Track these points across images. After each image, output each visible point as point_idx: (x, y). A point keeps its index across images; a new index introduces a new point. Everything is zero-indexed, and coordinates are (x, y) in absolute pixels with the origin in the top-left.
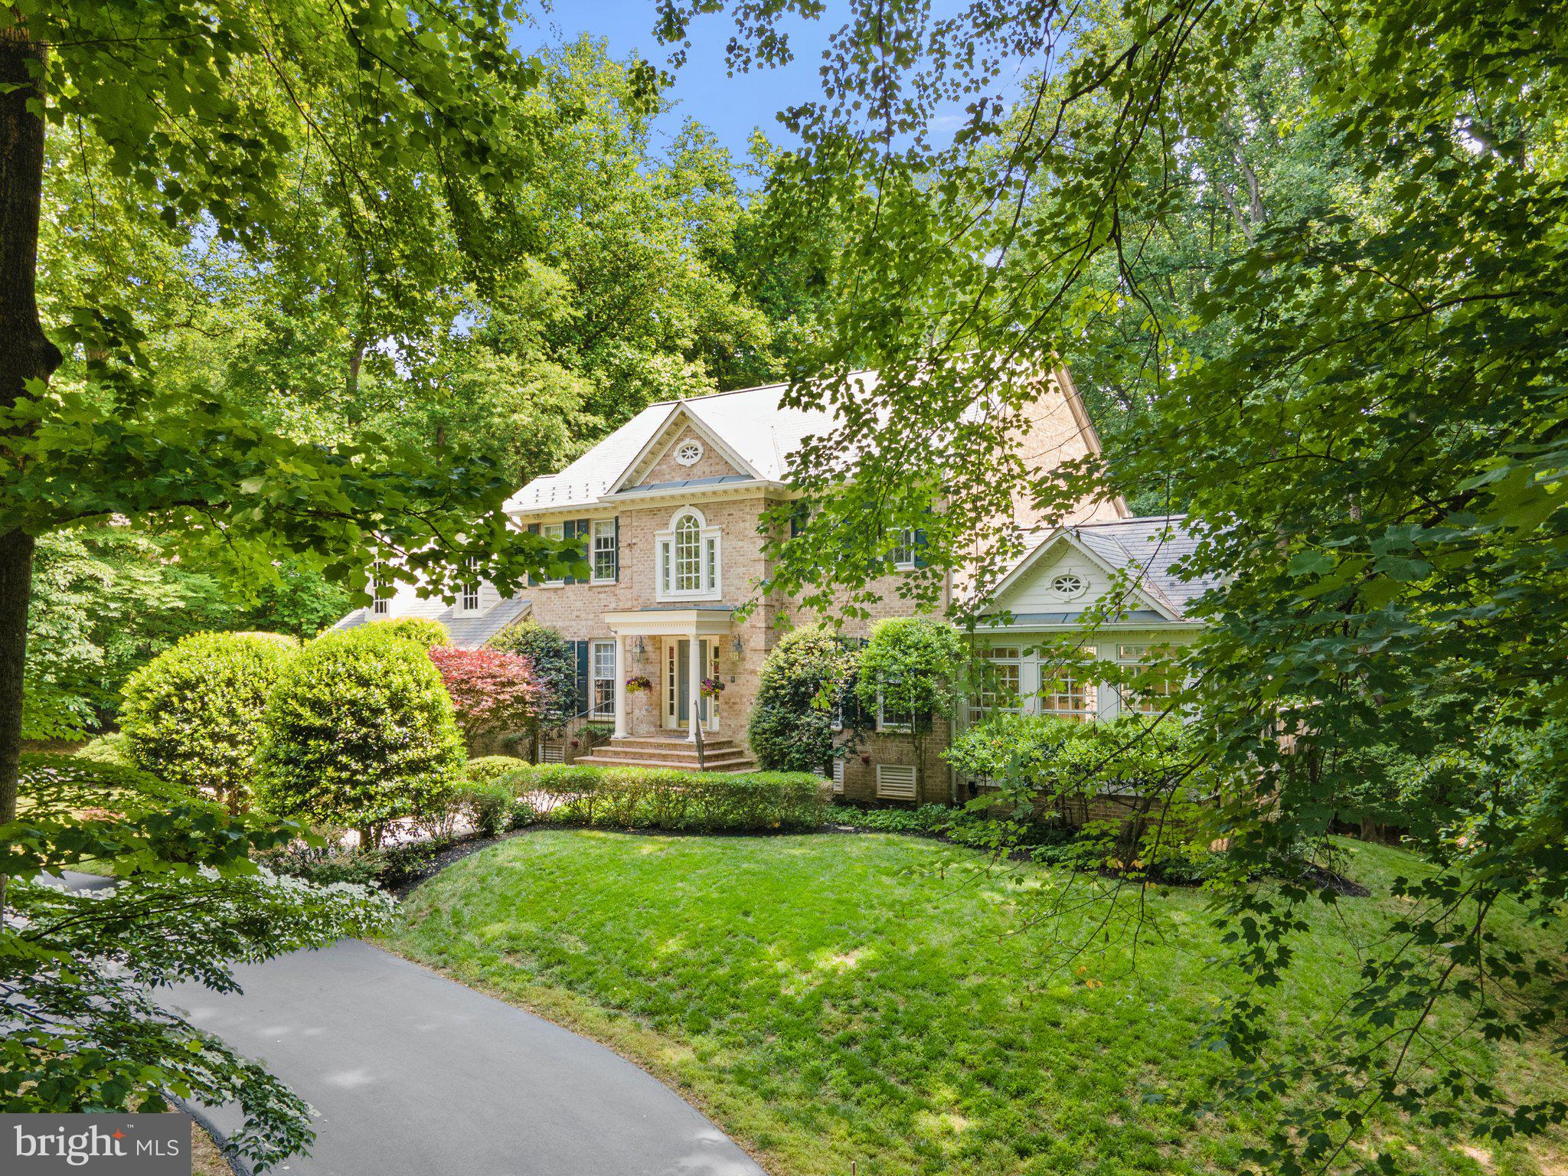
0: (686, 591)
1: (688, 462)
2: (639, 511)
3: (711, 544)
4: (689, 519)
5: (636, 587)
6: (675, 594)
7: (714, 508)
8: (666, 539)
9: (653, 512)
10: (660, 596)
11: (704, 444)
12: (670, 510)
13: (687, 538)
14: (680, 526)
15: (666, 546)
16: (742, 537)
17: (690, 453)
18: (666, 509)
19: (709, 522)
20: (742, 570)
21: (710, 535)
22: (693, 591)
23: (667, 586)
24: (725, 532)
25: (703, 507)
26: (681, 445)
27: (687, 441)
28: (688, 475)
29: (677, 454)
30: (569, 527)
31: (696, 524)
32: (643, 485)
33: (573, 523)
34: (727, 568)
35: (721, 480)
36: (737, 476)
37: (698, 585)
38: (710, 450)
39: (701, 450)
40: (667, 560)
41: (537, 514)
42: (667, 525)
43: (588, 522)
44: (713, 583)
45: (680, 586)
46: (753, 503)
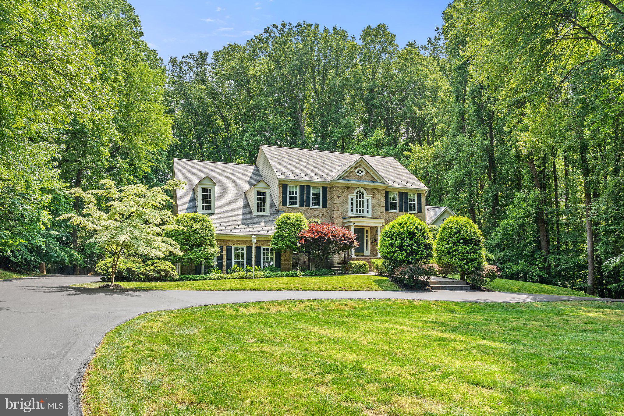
0: (358, 213)
1: (360, 175)
2: (342, 187)
3: (368, 200)
4: (360, 191)
5: (341, 211)
6: (355, 213)
7: (370, 190)
8: (352, 197)
9: (347, 188)
10: (350, 214)
11: (366, 170)
13: (360, 197)
14: (357, 193)
15: (352, 199)
16: (378, 199)
17: (360, 172)
18: (352, 187)
19: (368, 193)
20: (378, 209)
21: (368, 198)
22: (361, 213)
23: (352, 211)
24: (373, 198)
25: (366, 189)
26: (357, 169)
27: (360, 169)
28: (360, 178)
29: (356, 171)
30: (302, 187)
31: (363, 193)
32: (344, 179)
33: (304, 186)
34: (373, 208)
35: (373, 182)
36: (377, 182)
37: (363, 212)
38: (367, 173)
39: (364, 172)
40: (352, 203)
41: (290, 181)
42: (353, 192)
43: (310, 186)
44: (368, 212)
45: (357, 212)
46: (382, 190)
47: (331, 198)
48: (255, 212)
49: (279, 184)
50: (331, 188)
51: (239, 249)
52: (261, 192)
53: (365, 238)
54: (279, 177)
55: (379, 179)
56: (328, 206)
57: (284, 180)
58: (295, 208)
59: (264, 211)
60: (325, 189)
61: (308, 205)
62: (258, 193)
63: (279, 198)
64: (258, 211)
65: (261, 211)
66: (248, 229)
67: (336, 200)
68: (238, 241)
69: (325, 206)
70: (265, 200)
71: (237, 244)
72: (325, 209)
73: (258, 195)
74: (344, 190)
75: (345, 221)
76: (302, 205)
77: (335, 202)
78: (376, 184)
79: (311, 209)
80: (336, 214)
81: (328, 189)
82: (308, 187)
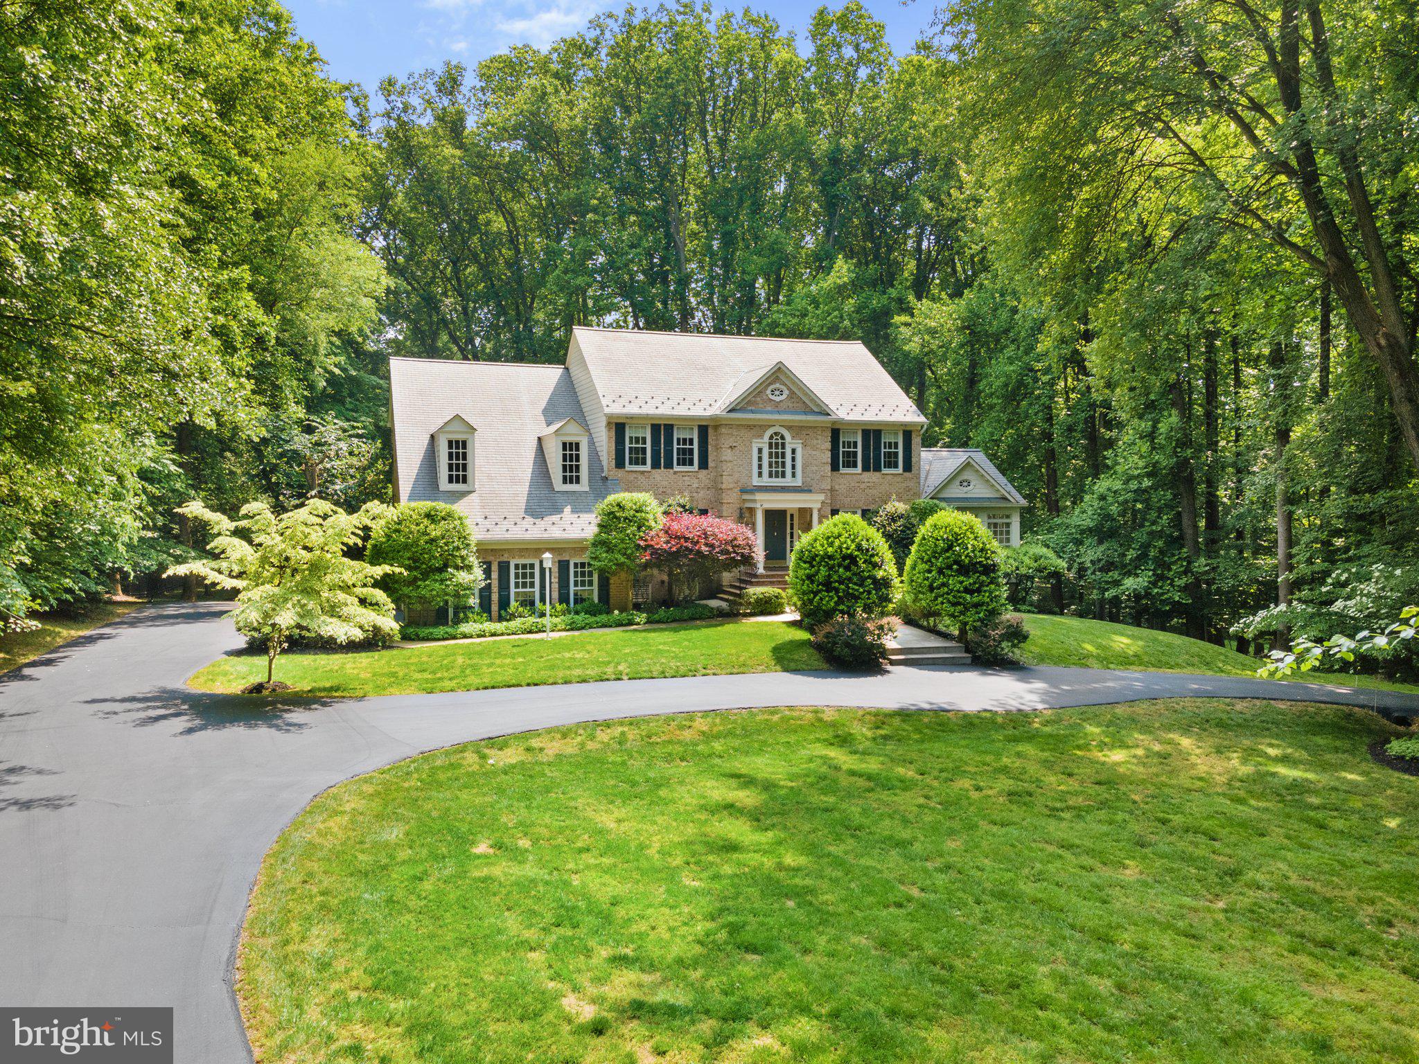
0: (774, 479)
1: (778, 399)
2: (738, 426)
3: (794, 451)
4: (777, 434)
5: (736, 476)
6: (766, 481)
7: (796, 430)
8: (760, 445)
9: (749, 427)
10: (756, 481)
11: (789, 389)
12: (763, 427)
13: (777, 445)
14: (771, 438)
15: (760, 451)
16: (815, 448)
17: (777, 393)
18: (760, 427)
19: (793, 437)
20: (815, 469)
21: (794, 446)
22: (780, 479)
23: (760, 474)
24: (805, 445)
25: (789, 428)
26: (772, 387)
27: (778, 385)
28: (777, 407)
29: (769, 392)
30: (656, 428)
31: (783, 438)
32: (742, 410)
33: (659, 426)
34: (804, 467)
35: (805, 413)
36: (813, 412)
37: (783, 475)
38: (792, 393)
39: (786, 392)
40: (760, 459)
41: (632, 417)
42: (761, 436)
43: (672, 426)
44: (794, 475)
45: (770, 476)
46: (823, 429)
47: (717, 448)
48: (558, 485)
49: (609, 424)
50: (716, 427)
51: (524, 567)
52: (571, 444)
53: (789, 531)
54: (607, 410)
55: (818, 405)
56: (711, 464)
57: (619, 416)
58: (642, 473)
59: (578, 481)
60: (703, 430)
61: (669, 465)
62: (564, 444)
63: (609, 453)
64: (565, 481)
65: (571, 482)
66: (541, 524)
67: (727, 455)
68: (521, 550)
69: (704, 464)
70: (578, 460)
71: (521, 557)
72: (704, 472)
73: (564, 448)
74: (743, 432)
75: (746, 497)
76: (656, 465)
77: (724, 458)
78: (810, 418)
79: (675, 473)
80: (727, 482)
81: (710, 431)
82: (669, 428)
